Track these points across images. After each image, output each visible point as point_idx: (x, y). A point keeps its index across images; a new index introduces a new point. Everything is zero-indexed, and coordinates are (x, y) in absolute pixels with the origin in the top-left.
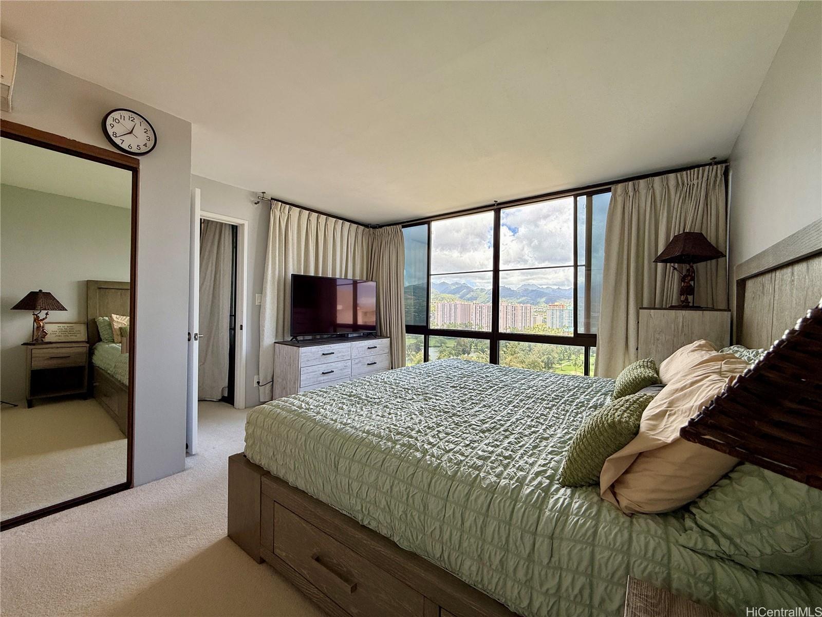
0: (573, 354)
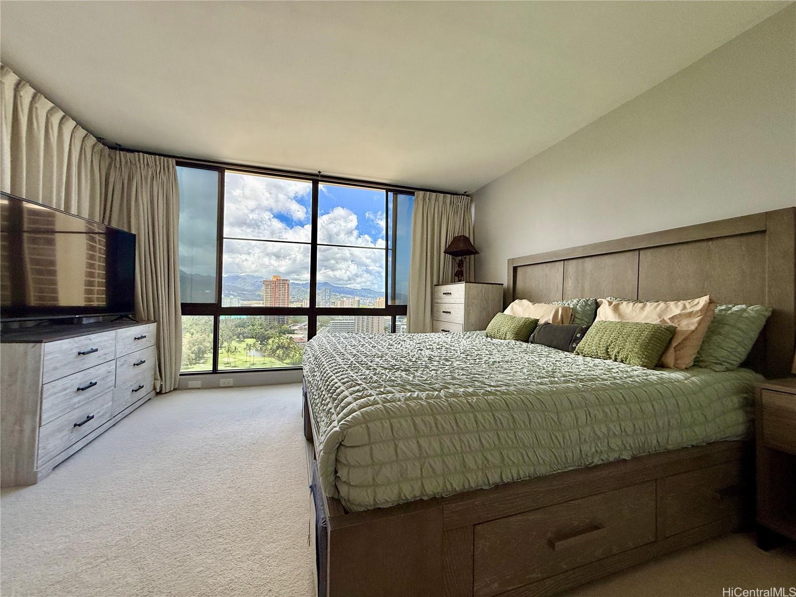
0: (226, 341)
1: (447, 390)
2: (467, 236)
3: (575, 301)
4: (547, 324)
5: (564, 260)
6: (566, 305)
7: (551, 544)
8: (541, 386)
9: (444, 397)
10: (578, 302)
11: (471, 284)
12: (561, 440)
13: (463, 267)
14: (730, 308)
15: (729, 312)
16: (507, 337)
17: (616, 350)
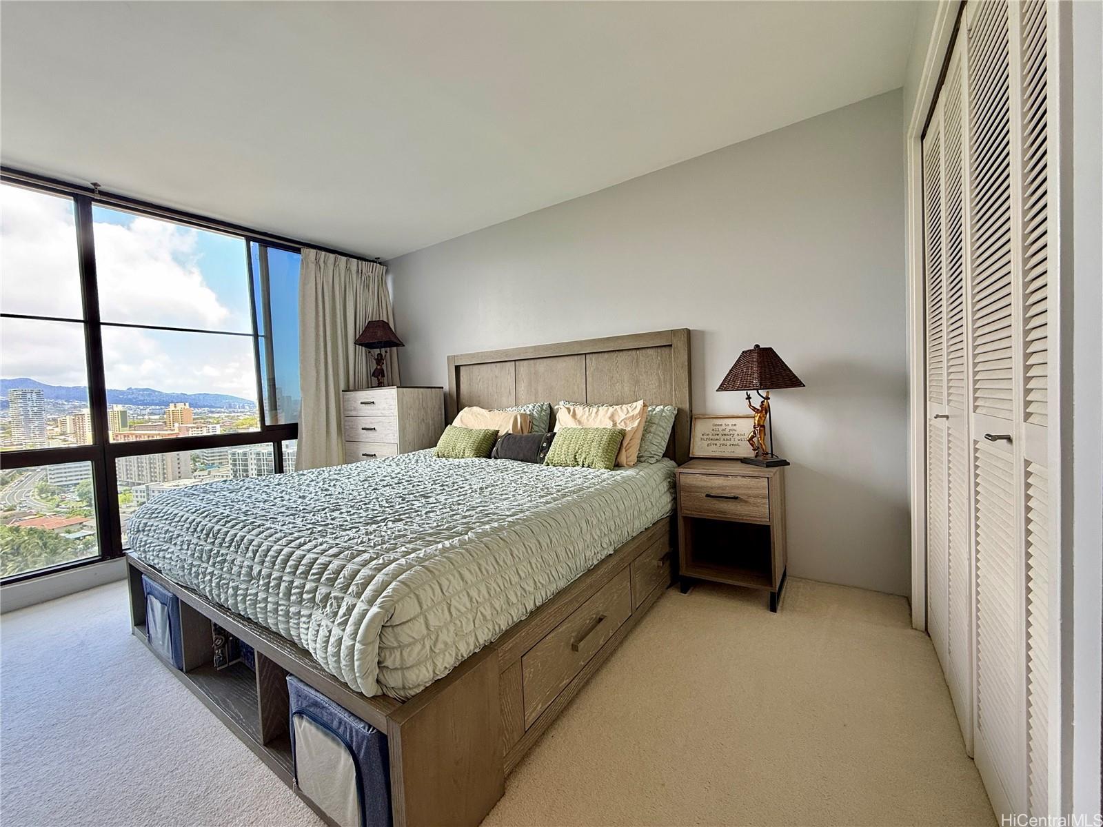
1: (473, 531)
2: (385, 320)
3: (531, 407)
4: (508, 434)
5: (515, 361)
6: (522, 411)
7: (575, 648)
8: (548, 505)
9: (476, 539)
10: (534, 407)
11: (404, 389)
12: (573, 551)
13: (383, 363)
14: (654, 410)
15: (654, 412)
16: (466, 455)
17: (584, 456)
